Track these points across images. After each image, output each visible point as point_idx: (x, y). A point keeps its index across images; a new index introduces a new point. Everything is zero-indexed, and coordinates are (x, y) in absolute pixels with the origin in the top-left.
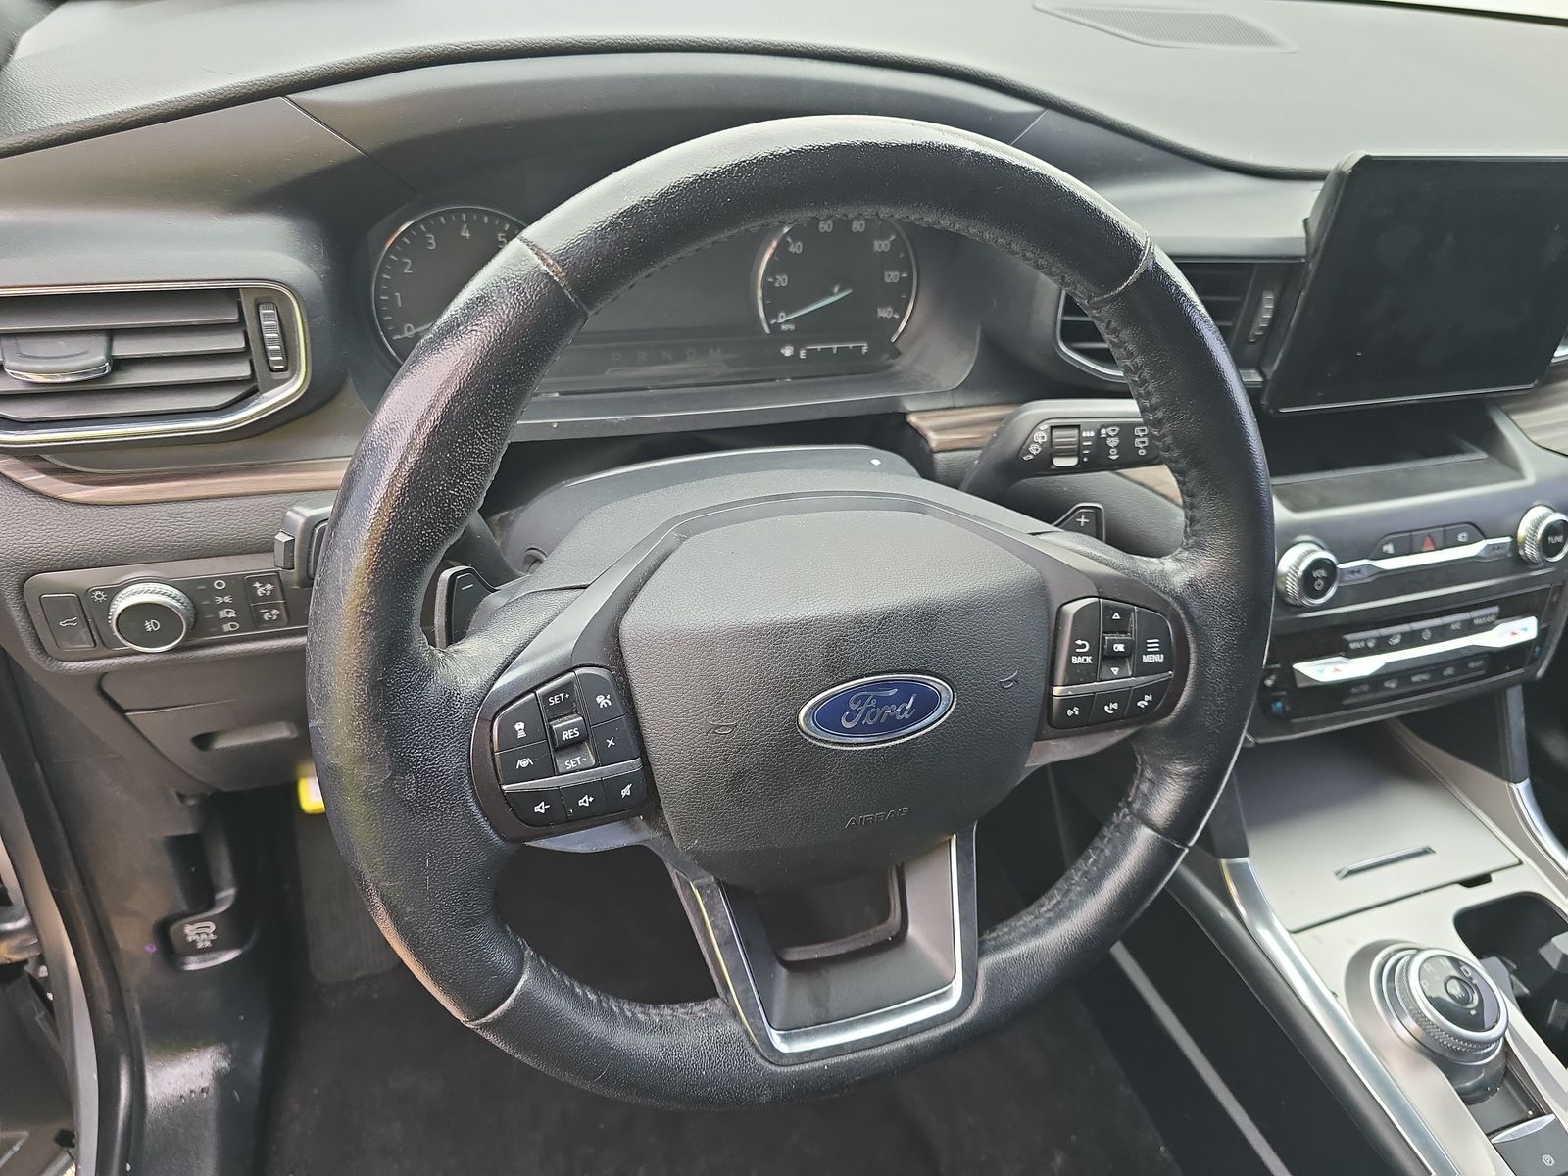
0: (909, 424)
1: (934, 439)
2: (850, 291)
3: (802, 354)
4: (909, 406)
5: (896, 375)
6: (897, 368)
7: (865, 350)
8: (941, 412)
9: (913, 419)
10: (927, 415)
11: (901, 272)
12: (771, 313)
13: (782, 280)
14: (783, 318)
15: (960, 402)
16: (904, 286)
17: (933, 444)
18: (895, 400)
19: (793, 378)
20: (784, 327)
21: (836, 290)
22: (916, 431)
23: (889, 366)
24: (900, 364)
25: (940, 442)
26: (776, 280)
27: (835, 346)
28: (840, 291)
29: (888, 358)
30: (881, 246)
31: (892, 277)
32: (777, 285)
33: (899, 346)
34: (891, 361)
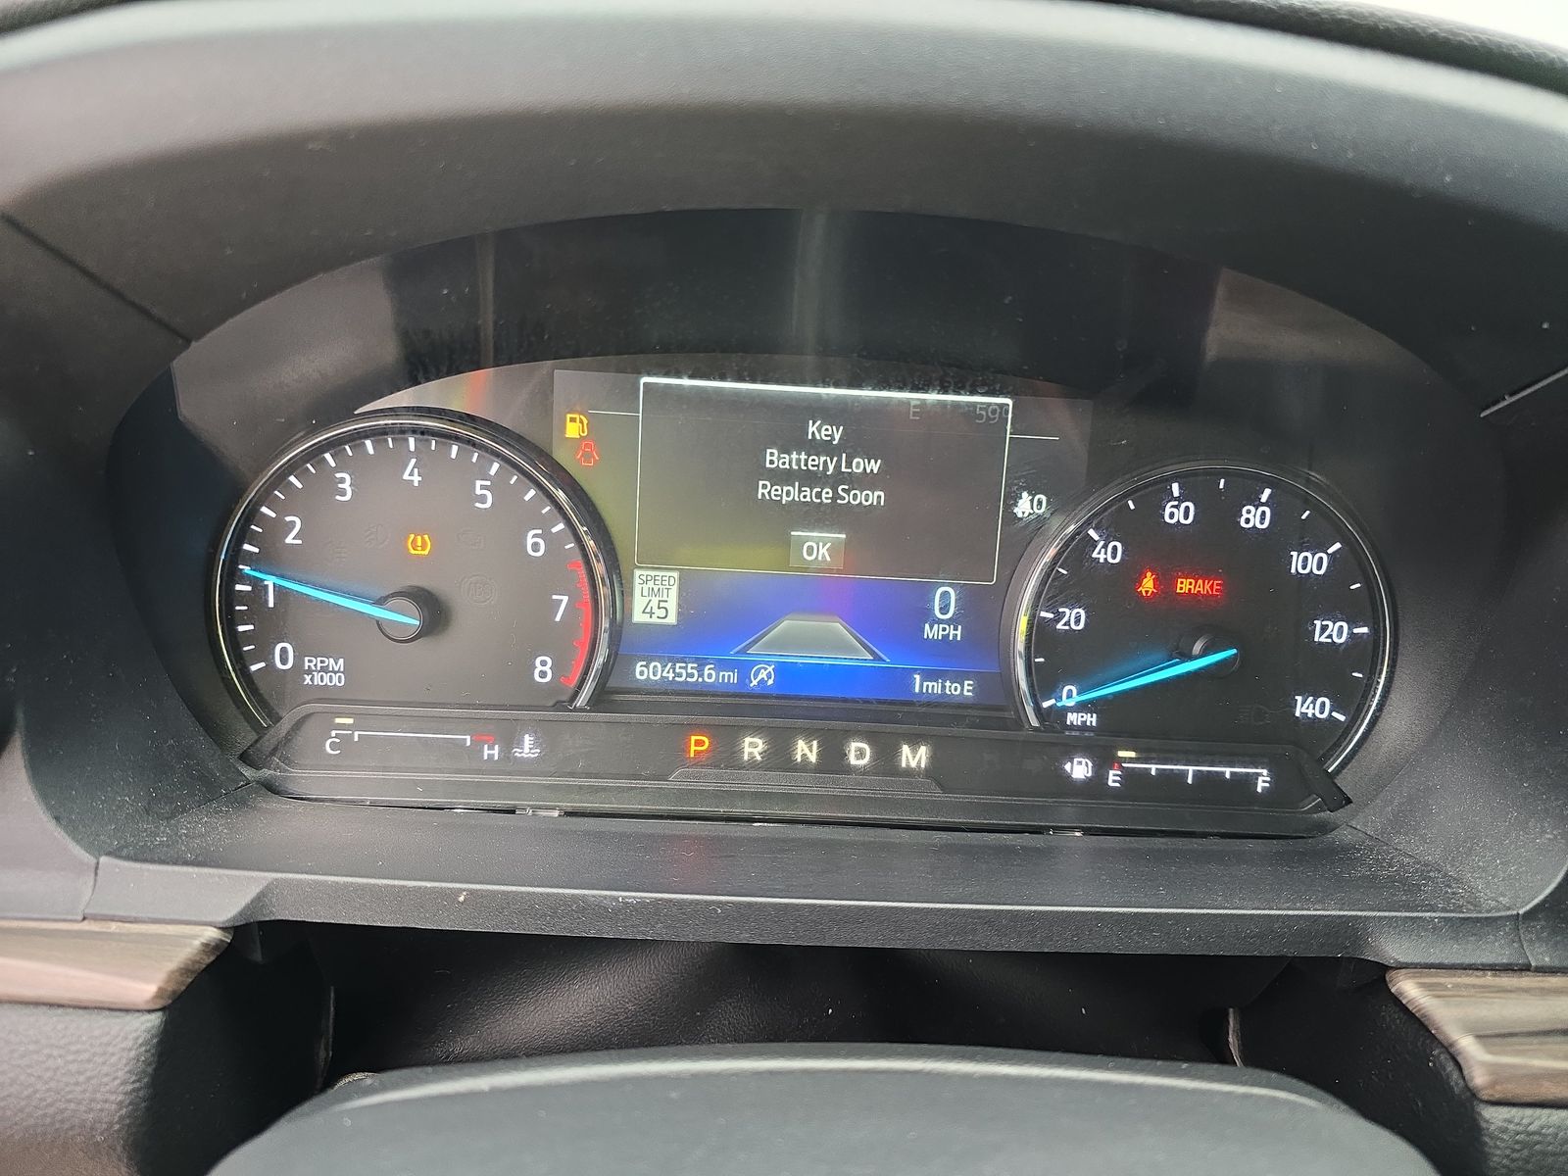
0: (1396, 1001)
1: (1479, 1061)
2: (1234, 651)
3: (1113, 778)
4: (1392, 948)
5: (1344, 855)
6: (1344, 836)
7: (1261, 785)
8: (1489, 979)
9: (1408, 988)
10: (1448, 980)
11: (1352, 623)
12: (1045, 682)
13: (1074, 618)
14: (1070, 696)
15: (1539, 955)
16: (1364, 653)
17: (1479, 1078)
18: (1351, 930)
19: (1087, 831)
20: (1073, 718)
21: (1197, 648)
22: (1417, 1025)
23: (1325, 828)
24: (1354, 827)
25: (1494, 1069)
26: (1059, 616)
27: (1191, 769)
28: (1204, 653)
29: (1318, 808)
30: (1308, 563)
31: (1332, 632)
32: (1060, 626)
33: (1345, 782)
34: (1325, 815)
